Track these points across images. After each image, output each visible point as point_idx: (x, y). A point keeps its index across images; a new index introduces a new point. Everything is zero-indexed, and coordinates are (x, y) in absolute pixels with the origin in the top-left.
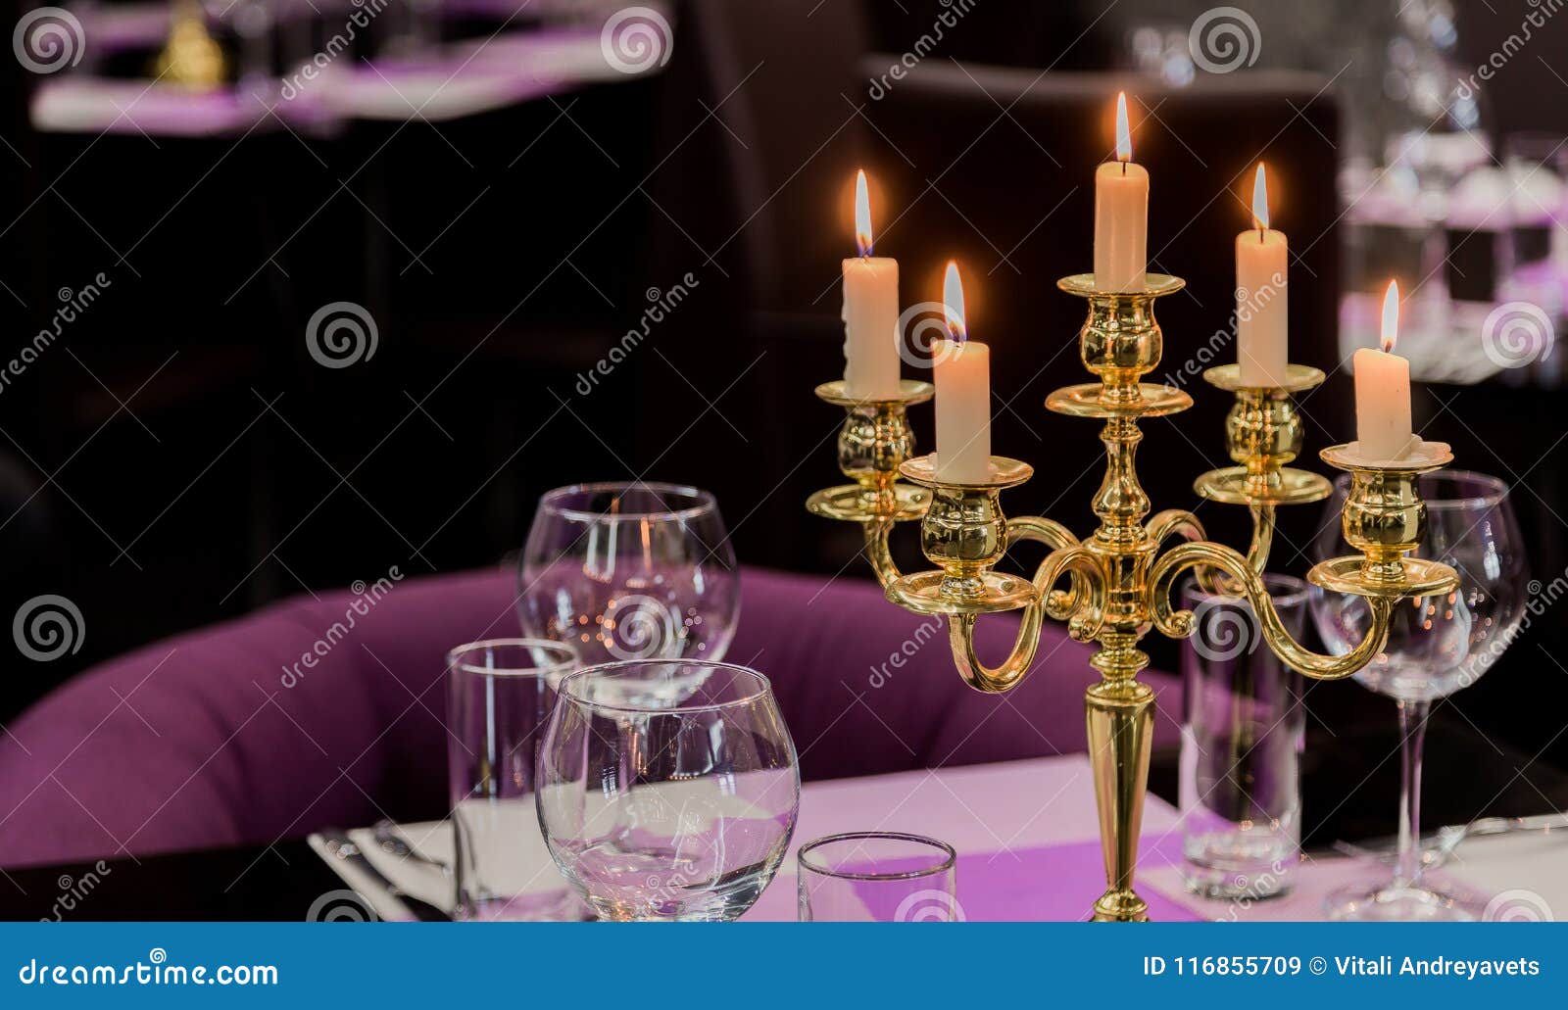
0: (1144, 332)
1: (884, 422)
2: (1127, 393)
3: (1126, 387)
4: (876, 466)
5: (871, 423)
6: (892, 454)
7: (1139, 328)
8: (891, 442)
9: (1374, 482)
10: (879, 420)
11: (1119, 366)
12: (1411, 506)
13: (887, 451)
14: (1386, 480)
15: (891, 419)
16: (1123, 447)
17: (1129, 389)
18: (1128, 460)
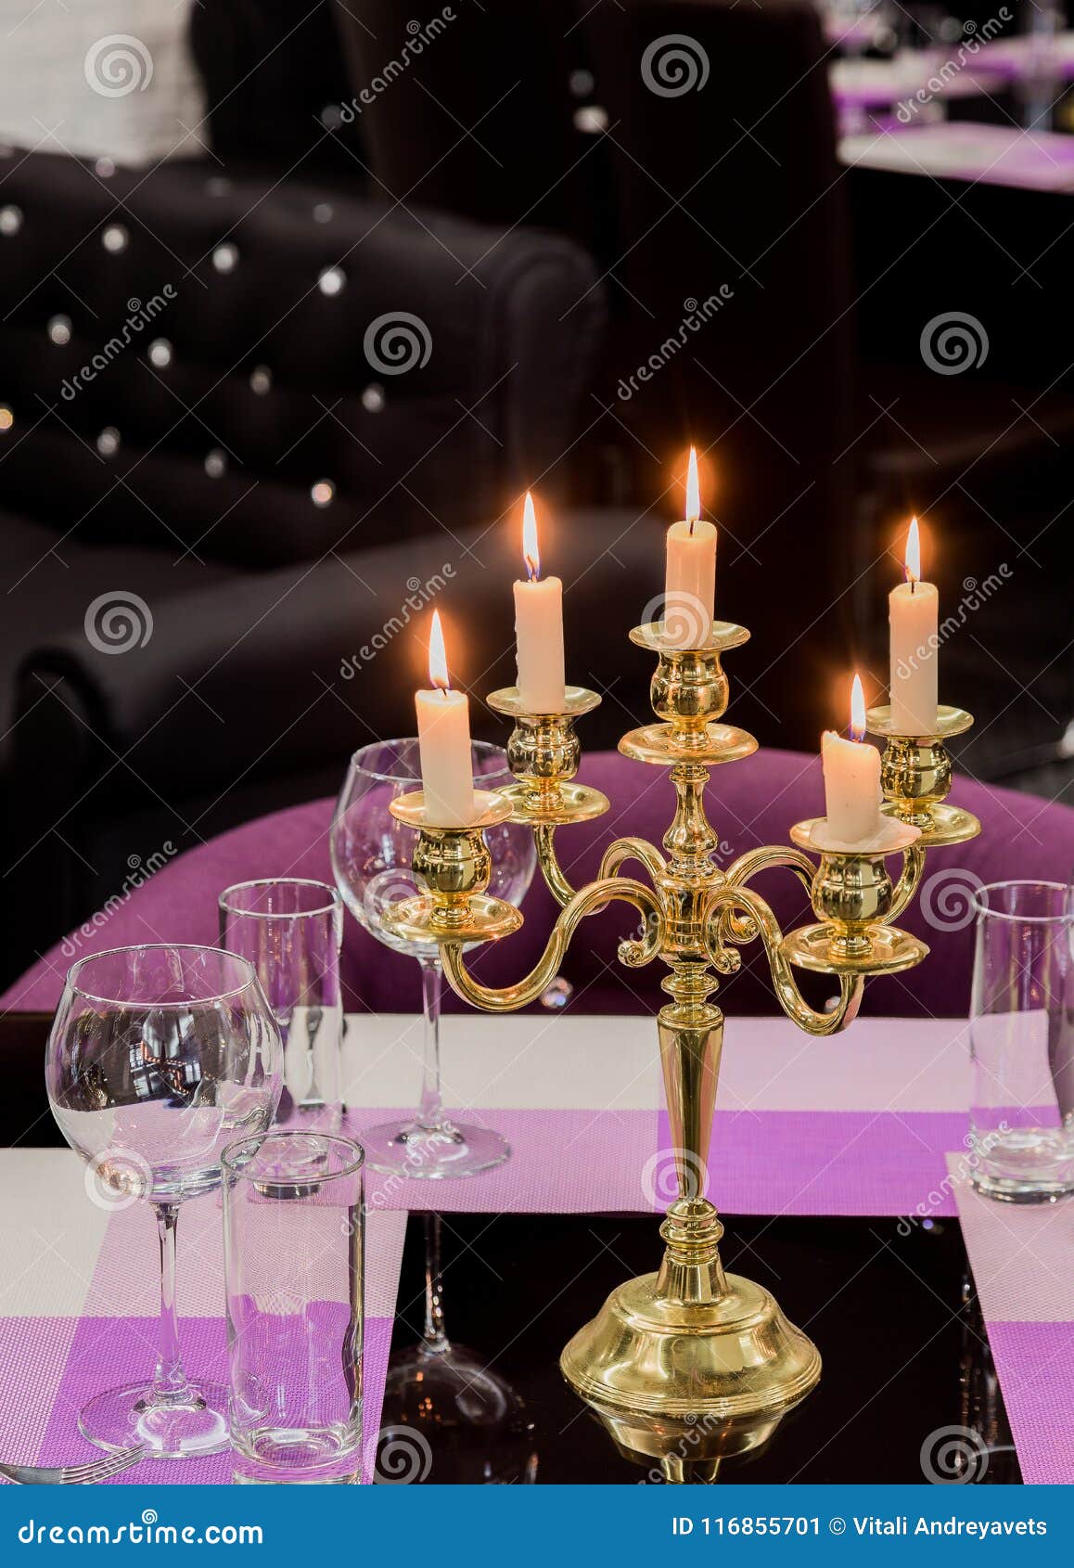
0: (705, 683)
1: (546, 733)
2: (691, 739)
3: (691, 733)
4: (536, 771)
5: (533, 732)
6: (551, 760)
7: (699, 680)
8: (551, 750)
9: (837, 863)
10: (541, 731)
11: (681, 714)
12: (873, 886)
13: (547, 757)
14: (849, 860)
15: (552, 728)
16: (690, 790)
17: (694, 735)
18: (694, 802)
